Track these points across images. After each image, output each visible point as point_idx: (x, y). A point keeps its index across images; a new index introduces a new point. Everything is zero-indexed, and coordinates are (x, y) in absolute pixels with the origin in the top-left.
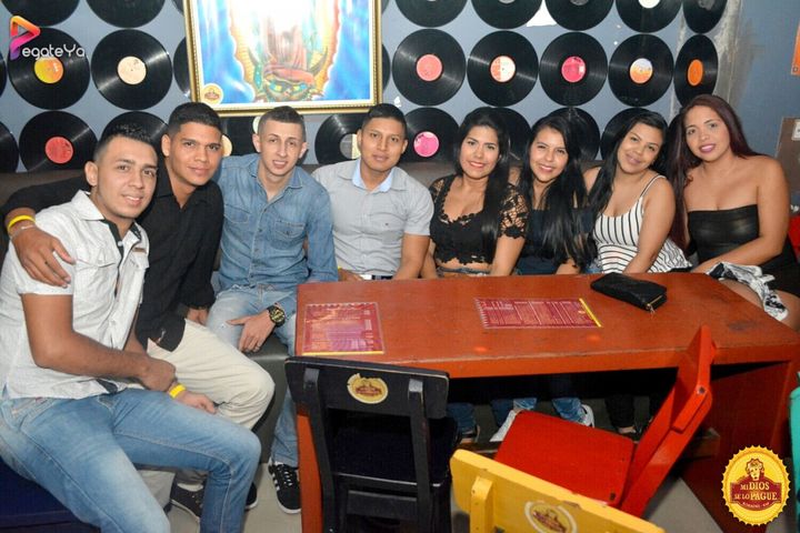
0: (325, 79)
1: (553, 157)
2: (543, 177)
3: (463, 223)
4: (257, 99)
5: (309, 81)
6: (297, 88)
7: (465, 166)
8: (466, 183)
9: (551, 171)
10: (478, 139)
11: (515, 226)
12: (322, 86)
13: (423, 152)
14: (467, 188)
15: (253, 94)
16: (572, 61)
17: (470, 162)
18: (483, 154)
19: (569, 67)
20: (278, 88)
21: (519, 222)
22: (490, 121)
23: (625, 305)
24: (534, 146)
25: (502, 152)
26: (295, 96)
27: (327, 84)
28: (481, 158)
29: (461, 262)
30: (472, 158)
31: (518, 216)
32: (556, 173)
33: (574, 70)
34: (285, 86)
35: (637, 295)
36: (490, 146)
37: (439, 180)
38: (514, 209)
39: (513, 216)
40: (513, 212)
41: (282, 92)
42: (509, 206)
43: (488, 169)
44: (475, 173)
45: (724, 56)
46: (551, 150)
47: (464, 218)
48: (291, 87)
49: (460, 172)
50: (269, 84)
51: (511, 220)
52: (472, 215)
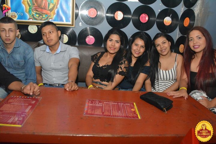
0: (54, 14)
1: (140, 49)
2: (136, 56)
3: (104, 68)
4: (30, 19)
5: (49, 14)
6: (44, 16)
7: (108, 49)
8: (108, 55)
9: (139, 54)
10: (113, 39)
11: (123, 71)
12: (53, 16)
13: (89, 43)
14: (109, 56)
15: (28, 17)
16: (143, 15)
17: (110, 47)
18: (115, 44)
19: (143, 17)
20: (38, 15)
21: (125, 70)
22: (117, 33)
23: (153, 108)
24: (133, 45)
25: (121, 44)
26: (43, 19)
27: (55, 15)
28: (114, 46)
29: (101, 81)
30: (111, 46)
31: (125, 68)
32: (140, 54)
33: (144, 18)
34: (40, 15)
35: (159, 104)
36: (117, 42)
37: (100, 52)
38: (123, 65)
39: (123, 67)
40: (123, 66)
41: (39, 17)
42: (122, 63)
43: (116, 50)
44: (112, 52)
45: (198, 15)
46: (139, 46)
47: (105, 66)
48: (42, 15)
49: (106, 51)
50: (34, 14)
51: (121, 69)
52: (108, 65)
